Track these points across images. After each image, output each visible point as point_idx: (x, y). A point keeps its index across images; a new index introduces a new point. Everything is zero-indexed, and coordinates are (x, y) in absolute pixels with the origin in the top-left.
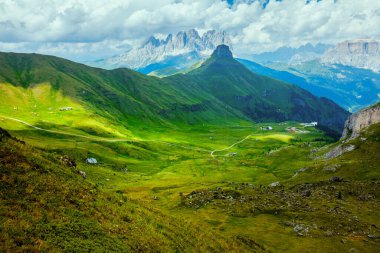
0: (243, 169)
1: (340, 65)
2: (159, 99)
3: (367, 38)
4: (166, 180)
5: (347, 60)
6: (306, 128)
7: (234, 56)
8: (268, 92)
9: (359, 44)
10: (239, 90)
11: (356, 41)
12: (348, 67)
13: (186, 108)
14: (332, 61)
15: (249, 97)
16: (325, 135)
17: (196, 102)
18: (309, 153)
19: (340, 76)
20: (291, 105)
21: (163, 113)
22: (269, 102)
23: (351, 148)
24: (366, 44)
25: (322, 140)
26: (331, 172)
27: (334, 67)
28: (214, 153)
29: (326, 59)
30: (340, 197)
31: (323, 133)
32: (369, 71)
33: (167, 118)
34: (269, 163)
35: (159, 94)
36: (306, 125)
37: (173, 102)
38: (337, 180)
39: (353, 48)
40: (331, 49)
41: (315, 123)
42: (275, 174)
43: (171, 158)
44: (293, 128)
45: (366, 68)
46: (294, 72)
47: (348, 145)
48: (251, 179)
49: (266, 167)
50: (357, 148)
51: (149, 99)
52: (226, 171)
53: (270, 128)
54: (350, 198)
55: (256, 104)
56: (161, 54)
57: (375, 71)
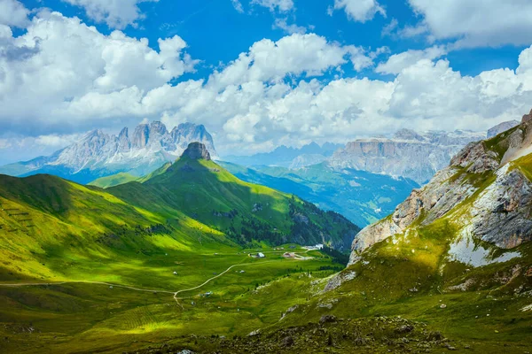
0: (218, 315)
1: (353, 170)
3: (382, 136)
4: (94, 340)
5: (361, 164)
6: (310, 253)
8: (258, 206)
9: (373, 143)
10: (220, 203)
11: (369, 139)
12: (362, 173)
13: (141, 231)
14: (343, 165)
15: (234, 213)
16: (333, 262)
17: (157, 222)
18: (309, 286)
19: (353, 183)
20: (290, 223)
22: (261, 219)
23: (352, 276)
24: (381, 145)
25: (328, 268)
26: (326, 309)
27: (346, 172)
28: (178, 295)
29: (335, 163)
30: (330, 344)
31: (330, 258)
32: (387, 178)
34: (255, 303)
36: (310, 249)
38: (329, 320)
39: (367, 149)
40: (340, 150)
41: (320, 246)
42: (262, 320)
43: (111, 306)
44: (292, 254)
45: (383, 173)
46: (297, 180)
47: (348, 272)
48: (227, 329)
49: (250, 310)
50: (359, 275)
52: (191, 319)
53: (261, 255)
54: (345, 343)
55: (243, 223)
56: (112, 155)
57: (395, 177)
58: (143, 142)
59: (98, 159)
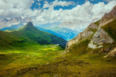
0: (38, 60)
1: (64, 28)
2: (8, 39)
3: (70, 21)
4: (12, 66)
5: (66, 27)
6: (56, 46)
7: (34, 25)
8: (44, 36)
9: (68, 22)
10: (36, 35)
11: (67, 21)
12: (66, 29)
13: (18, 42)
14: (62, 27)
15: (39, 38)
16: (61, 48)
17: (22, 40)
18: (57, 53)
19: (64, 31)
20: (51, 40)
21: (10, 44)
22: (45, 39)
23: (68, 51)
24: (70, 23)
25: (60, 49)
26: (63, 58)
27: (63, 29)
28: (29, 56)
29: (60, 26)
30: (66, 65)
31: (61, 47)
32: (71, 30)
33: (12, 45)
34: (46, 57)
35: (8, 37)
36: (56, 45)
37: (13, 40)
38: (65, 60)
39: (67, 24)
40: (61, 24)
41: (58, 45)
42: (48, 60)
43: (14, 59)
44: (52, 46)
46: (52, 30)
48: (41, 63)
49: (45, 59)
50: (69, 51)
51: (5, 39)
52: (33, 61)
53: (46, 47)
54: (69, 65)
55: (41, 40)
56: (9, 24)
57: (73, 30)
58: (16, 22)
59: (6, 25)
